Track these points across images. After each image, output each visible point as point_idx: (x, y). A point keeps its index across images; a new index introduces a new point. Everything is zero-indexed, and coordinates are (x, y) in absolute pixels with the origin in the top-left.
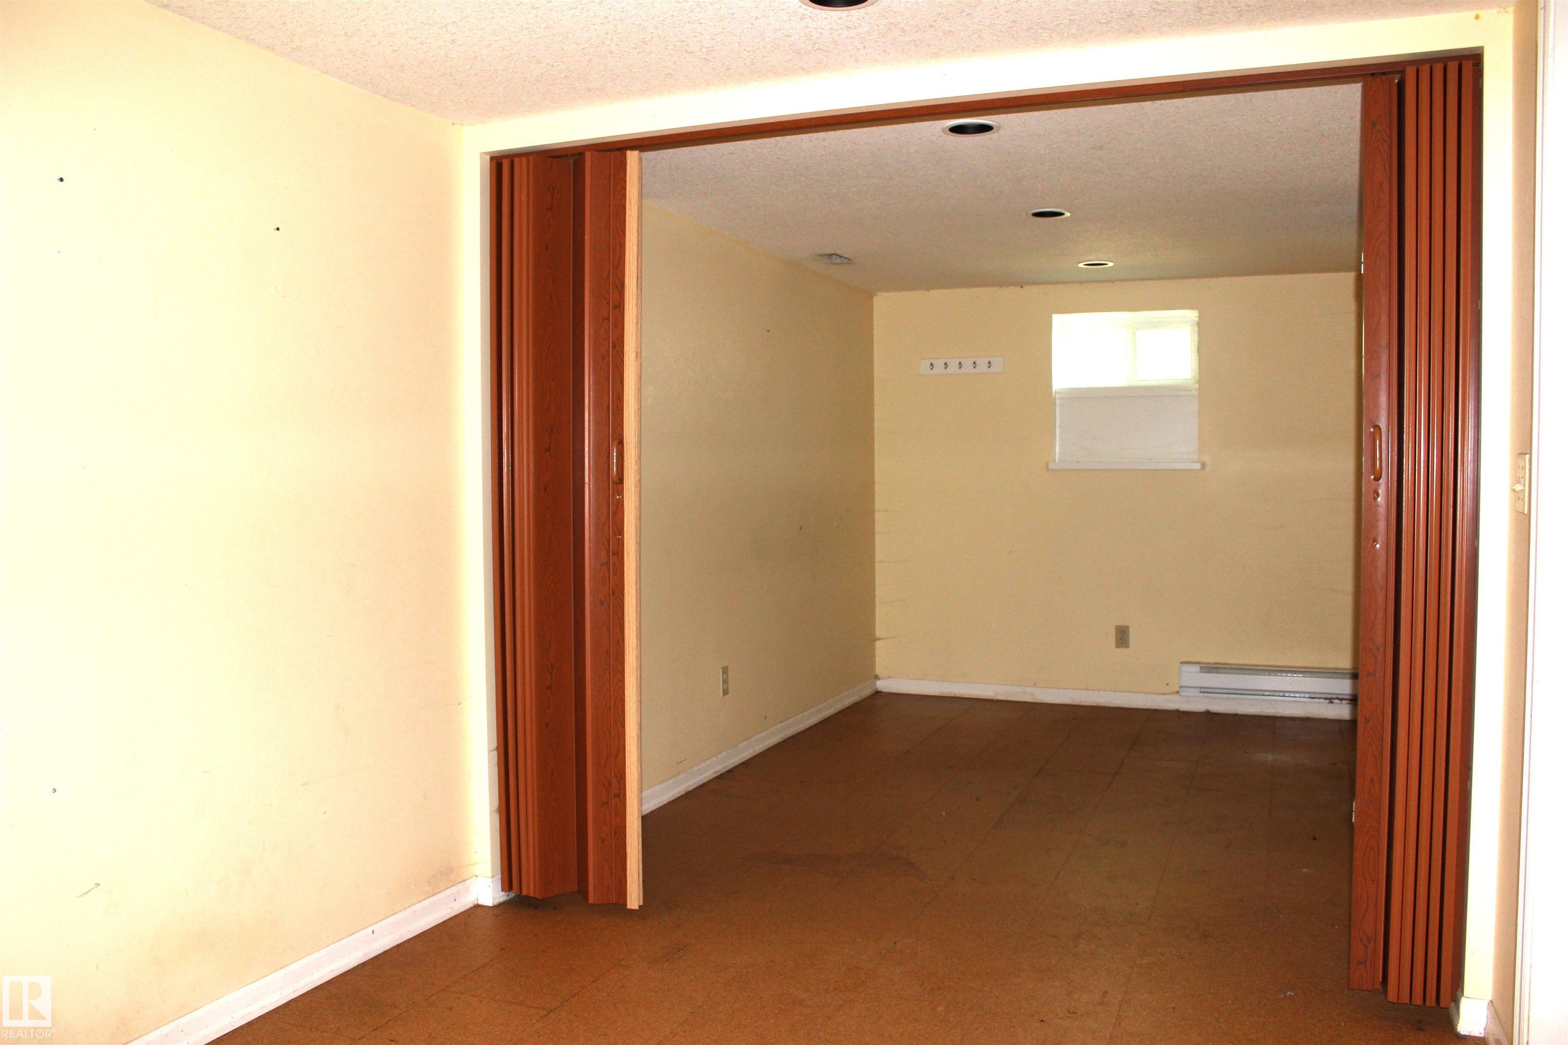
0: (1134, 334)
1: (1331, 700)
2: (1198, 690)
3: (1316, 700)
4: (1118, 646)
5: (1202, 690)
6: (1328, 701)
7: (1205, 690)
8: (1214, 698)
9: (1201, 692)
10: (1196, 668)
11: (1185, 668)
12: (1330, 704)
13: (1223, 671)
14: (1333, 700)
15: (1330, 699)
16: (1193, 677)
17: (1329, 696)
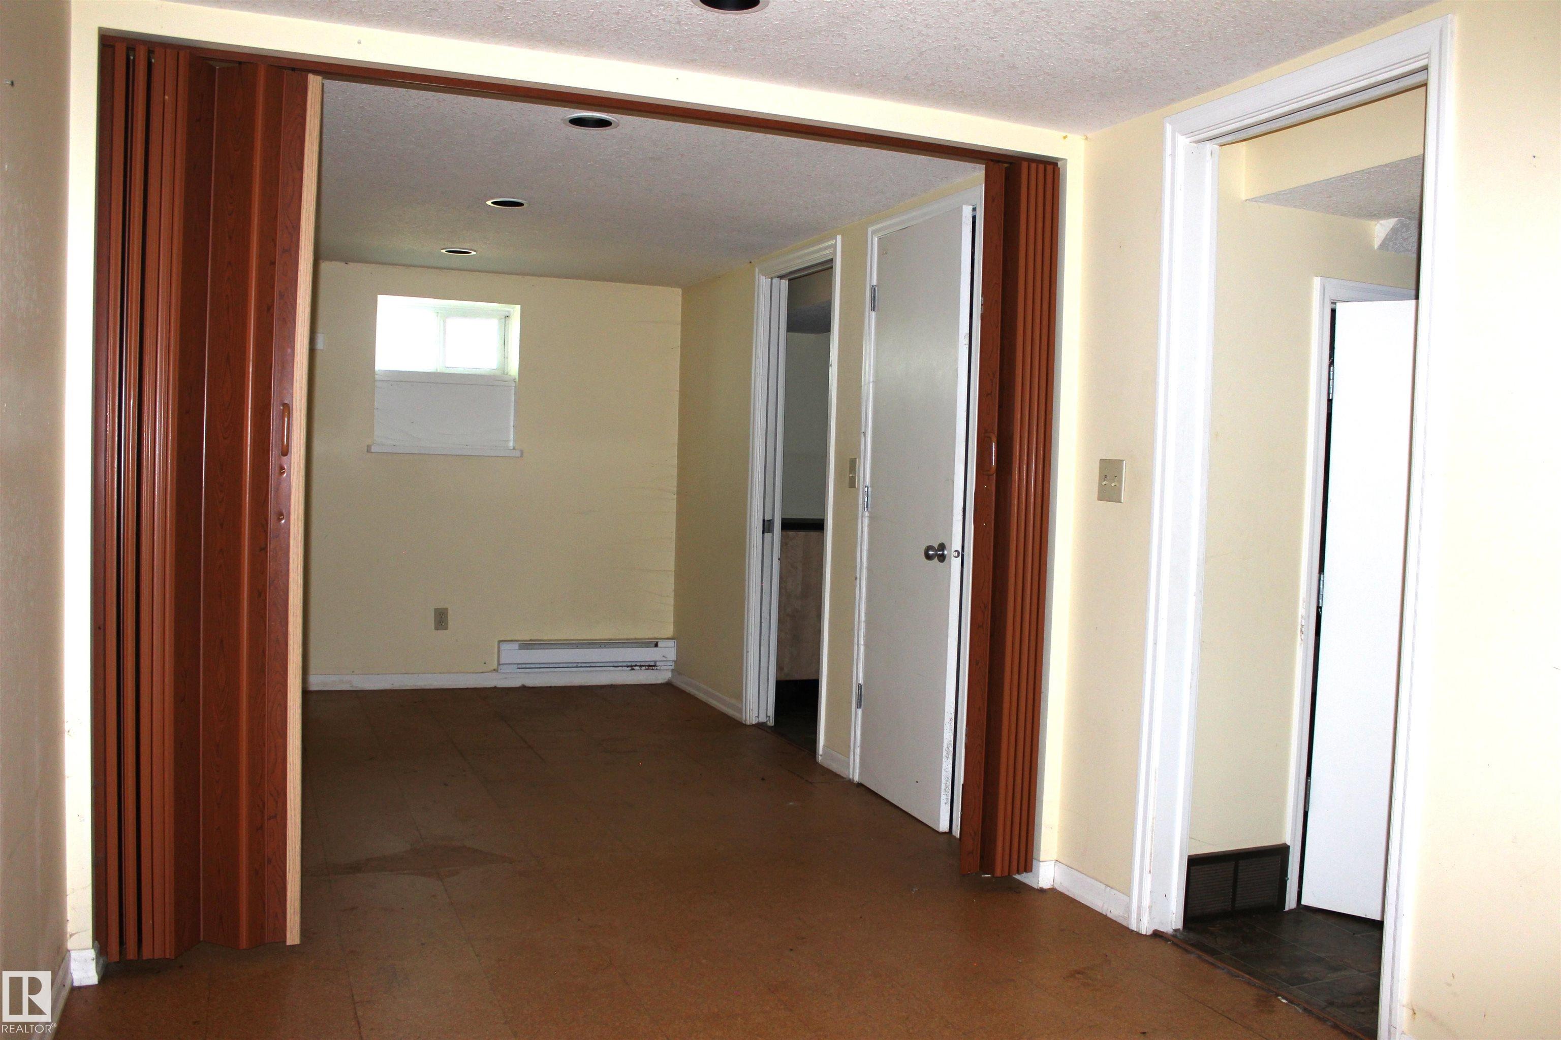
0: (444, 322)
1: (632, 668)
2: (516, 666)
3: (620, 668)
4: (437, 629)
5: (520, 666)
6: (629, 668)
7: (522, 666)
8: (529, 673)
9: (518, 668)
10: (516, 646)
11: (504, 647)
12: (632, 671)
13: (537, 647)
14: (633, 667)
15: (631, 666)
16: (512, 654)
17: (629, 664)
